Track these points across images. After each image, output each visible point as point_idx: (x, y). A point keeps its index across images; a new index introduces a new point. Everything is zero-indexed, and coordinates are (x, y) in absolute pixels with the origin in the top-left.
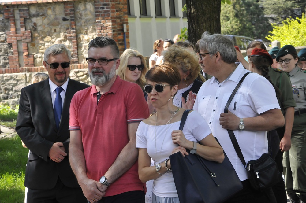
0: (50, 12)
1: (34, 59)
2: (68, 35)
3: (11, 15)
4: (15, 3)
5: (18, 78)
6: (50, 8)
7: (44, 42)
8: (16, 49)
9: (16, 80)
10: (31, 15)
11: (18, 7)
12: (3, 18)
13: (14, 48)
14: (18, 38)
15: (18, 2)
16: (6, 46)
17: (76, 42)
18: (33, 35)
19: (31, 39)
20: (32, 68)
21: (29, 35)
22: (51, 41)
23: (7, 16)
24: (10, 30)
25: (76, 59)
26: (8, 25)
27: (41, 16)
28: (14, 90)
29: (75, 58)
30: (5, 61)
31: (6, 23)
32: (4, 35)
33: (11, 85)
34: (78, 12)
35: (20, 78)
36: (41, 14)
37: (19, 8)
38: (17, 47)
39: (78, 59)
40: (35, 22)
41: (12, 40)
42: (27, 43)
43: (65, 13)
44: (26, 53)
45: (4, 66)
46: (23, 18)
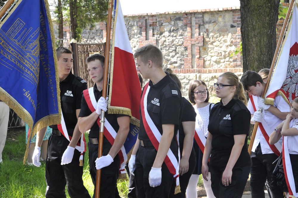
0: (220, 19)
1: (204, 61)
2: (234, 41)
3: (189, 21)
4: (193, 11)
5: (190, 78)
6: (221, 15)
7: (213, 47)
8: (191, 52)
9: (188, 80)
10: (205, 22)
11: (194, 15)
12: (182, 25)
13: (189, 51)
14: (193, 43)
15: (195, 10)
16: (183, 49)
18: (205, 40)
19: (203, 43)
20: (202, 69)
21: (201, 40)
22: (219, 46)
23: (186, 22)
24: (187, 35)
26: (185, 31)
27: (213, 23)
28: (186, 88)
29: (239, 62)
30: (181, 62)
31: (184, 28)
32: (182, 39)
33: (184, 84)
35: (192, 78)
36: (213, 21)
37: (196, 16)
38: (192, 51)
40: (208, 28)
41: (188, 44)
42: (200, 47)
43: (233, 21)
44: (198, 56)
45: (180, 66)
46: (198, 25)
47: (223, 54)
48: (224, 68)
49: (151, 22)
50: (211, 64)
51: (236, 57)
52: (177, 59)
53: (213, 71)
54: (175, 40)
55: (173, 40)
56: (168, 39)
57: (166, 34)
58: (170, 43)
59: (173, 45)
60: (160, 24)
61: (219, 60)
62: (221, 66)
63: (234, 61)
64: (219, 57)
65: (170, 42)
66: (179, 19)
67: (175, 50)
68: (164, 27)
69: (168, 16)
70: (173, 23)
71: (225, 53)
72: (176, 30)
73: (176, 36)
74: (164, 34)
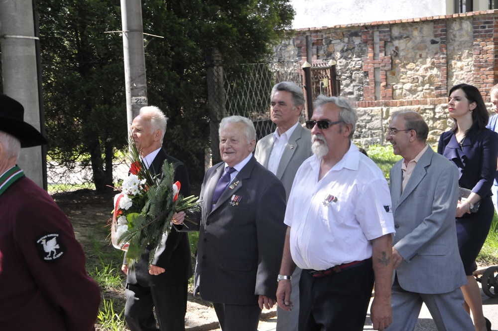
1: (393, 90)
2: (437, 61)
3: (370, 37)
4: (376, 24)
5: (372, 113)
6: (417, 28)
7: (406, 71)
9: (370, 116)
10: (393, 37)
11: (378, 28)
12: (360, 42)
13: (371, 77)
14: (376, 66)
15: (379, 22)
16: (362, 75)
17: (446, 70)
18: (393, 62)
19: (390, 66)
20: (390, 101)
21: (389, 61)
22: (415, 69)
23: (365, 39)
24: (367, 56)
25: (444, 91)
26: (365, 50)
27: (405, 38)
28: (367, 127)
30: (359, 93)
31: (363, 47)
32: (360, 62)
33: (364, 121)
34: (452, 33)
35: (376, 114)
36: (405, 36)
37: (380, 30)
38: (374, 77)
39: (447, 91)
40: (397, 45)
41: (369, 68)
42: (386, 71)
43: (435, 35)
44: (384, 84)
45: (358, 98)
46: (383, 42)
47: (421, 79)
48: (422, 98)
49: (315, 40)
50: (403, 95)
51: (440, 83)
52: (354, 89)
53: (406, 103)
54: (350, 62)
55: (347, 63)
56: (340, 62)
57: (338, 55)
58: (343, 67)
59: (347, 70)
60: (328, 42)
61: (415, 88)
62: (418, 96)
63: (437, 88)
64: (414, 84)
65: (343, 65)
66: (356, 34)
67: (350, 77)
68: (334, 46)
69: (339, 31)
70: (346, 40)
71: (424, 78)
72: (352, 49)
73: (350, 58)
74: (333, 55)
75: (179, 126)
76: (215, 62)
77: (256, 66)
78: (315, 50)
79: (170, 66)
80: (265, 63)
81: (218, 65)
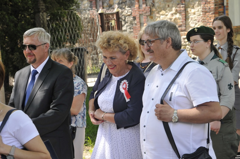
2: (179, 9)
7: (159, 15)
8: (139, 21)
13: (137, 20)
14: (141, 13)
16: (132, 19)
17: (185, 14)
18: (152, 10)
19: (150, 13)
21: (149, 10)
22: (165, 14)
24: (135, 7)
25: (184, 28)
26: (133, 3)
30: (131, 30)
32: (131, 10)
38: (140, 20)
39: (186, 28)
41: (136, 14)
42: (147, 16)
44: (146, 24)
51: (181, 23)
52: (127, 28)
54: (124, 11)
55: (122, 11)
57: (116, 6)
59: (122, 16)
63: (179, 26)
67: (125, 20)
71: (171, 20)
72: (125, 2)
73: (124, 8)
74: (113, 6)
75: (18, 53)
76: (41, 9)
77: (68, 13)
78: (101, 3)
79: (10, 12)
80: (74, 10)
81: (43, 11)
